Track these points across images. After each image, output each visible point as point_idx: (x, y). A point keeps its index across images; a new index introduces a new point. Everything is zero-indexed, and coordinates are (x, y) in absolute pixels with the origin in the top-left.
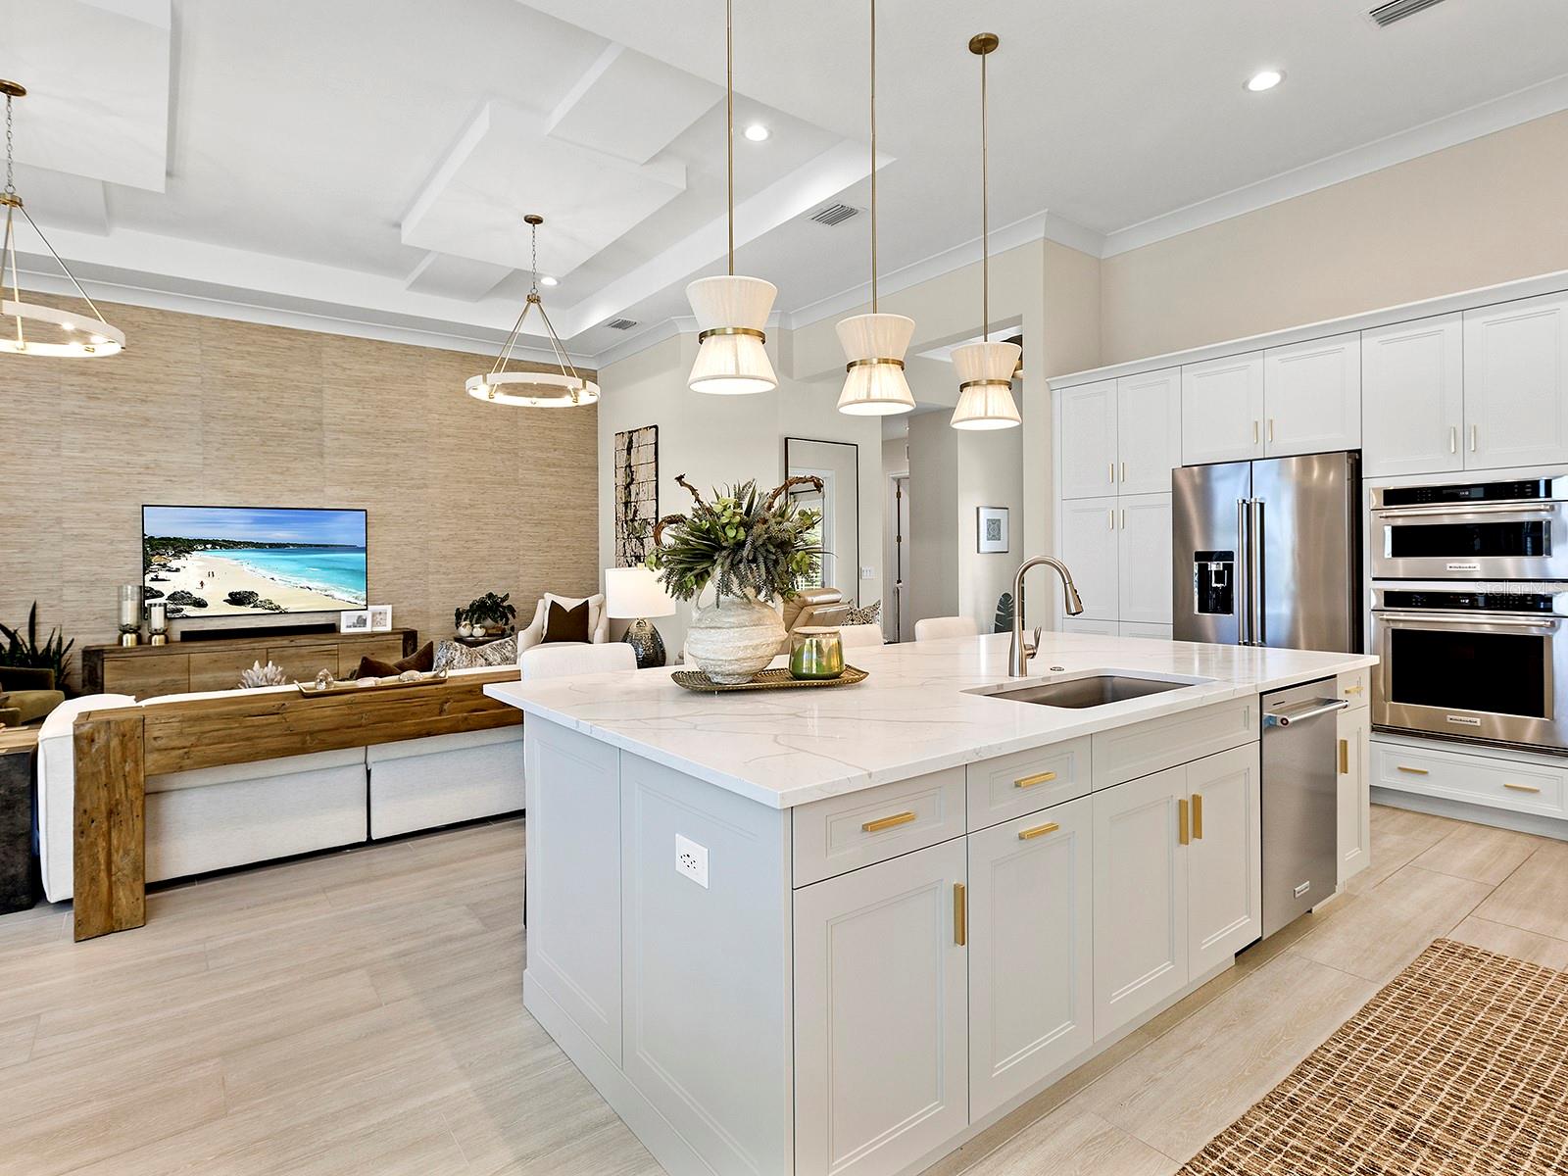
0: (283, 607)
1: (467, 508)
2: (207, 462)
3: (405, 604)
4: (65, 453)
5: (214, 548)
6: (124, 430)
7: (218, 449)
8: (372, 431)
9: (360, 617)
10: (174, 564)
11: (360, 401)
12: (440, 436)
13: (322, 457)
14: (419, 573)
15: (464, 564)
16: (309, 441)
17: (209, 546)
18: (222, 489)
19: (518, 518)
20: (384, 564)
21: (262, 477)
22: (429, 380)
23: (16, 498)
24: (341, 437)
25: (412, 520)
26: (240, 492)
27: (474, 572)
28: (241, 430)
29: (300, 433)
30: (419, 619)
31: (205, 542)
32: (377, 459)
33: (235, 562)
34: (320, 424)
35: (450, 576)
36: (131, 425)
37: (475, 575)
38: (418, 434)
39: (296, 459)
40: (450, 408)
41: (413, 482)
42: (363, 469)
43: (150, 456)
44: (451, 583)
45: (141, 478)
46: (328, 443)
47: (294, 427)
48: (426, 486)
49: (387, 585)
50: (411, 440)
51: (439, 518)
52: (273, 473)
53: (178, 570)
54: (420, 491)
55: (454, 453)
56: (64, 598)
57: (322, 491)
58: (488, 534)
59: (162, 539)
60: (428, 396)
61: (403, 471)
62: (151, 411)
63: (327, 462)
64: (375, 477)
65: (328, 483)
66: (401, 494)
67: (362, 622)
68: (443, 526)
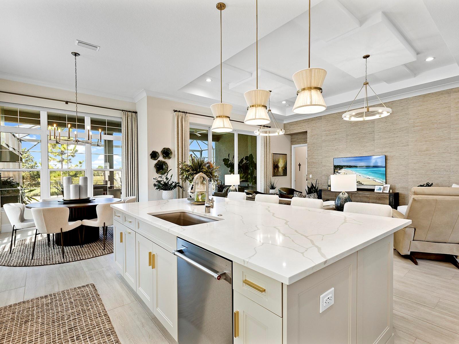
0: (362, 183)
1: (425, 151)
2: (347, 146)
3: (399, 185)
4: (323, 148)
5: (347, 167)
6: (332, 142)
7: (349, 143)
8: (389, 130)
9: (380, 187)
10: (339, 171)
11: (385, 122)
12: (414, 127)
13: (374, 141)
14: (405, 175)
15: (423, 172)
16: (371, 137)
17: (346, 167)
18: (350, 153)
19: (450, 153)
20: (392, 172)
21: (359, 149)
22: (409, 109)
23: (316, 158)
24: (380, 134)
25: (403, 157)
26: (354, 153)
27: (427, 175)
28: (354, 137)
29: (368, 135)
30: (405, 190)
31: (345, 166)
32: (391, 139)
33: (351, 171)
34: (373, 132)
35: (417, 176)
36: (333, 140)
37: (428, 176)
38: (405, 128)
39: (367, 142)
40: (418, 116)
41: (403, 144)
42: (387, 142)
43: (336, 147)
44: (418, 178)
45: (335, 152)
46: (376, 137)
47: (367, 134)
48: (408, 145)
49: (394, 178)
50: (402, 131)
51: (413, 156)
52: (361, 147)
53: (340, 173)
54: (405, 147)
55: (420, 132)
56: (323, 178)
57: (374, 151)
58: (434, 160)
59: (337, 166)
60: (409, 114)
61: (400, 141)
62: (336, 136)
63: (375, 142)
64: (390, 145)
65: (376, 148)
66: (399, 149)
67: (380, 189)
68: (415, 158)
